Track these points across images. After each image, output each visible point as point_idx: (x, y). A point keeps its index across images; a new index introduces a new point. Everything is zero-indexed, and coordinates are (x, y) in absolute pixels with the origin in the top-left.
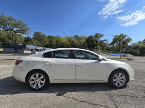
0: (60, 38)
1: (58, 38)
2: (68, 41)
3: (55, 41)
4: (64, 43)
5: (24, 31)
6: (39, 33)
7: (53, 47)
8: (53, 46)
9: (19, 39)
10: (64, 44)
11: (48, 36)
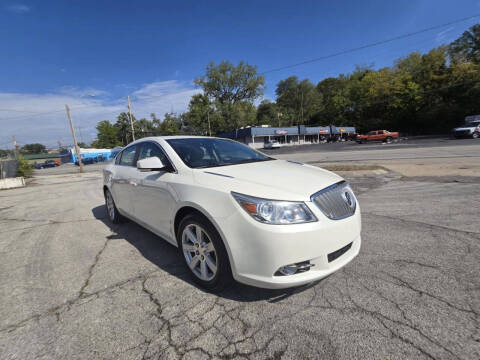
0: (368, 77)
1: (360, 79)
2: (413, 79)
3: (347, 93)
4: (387, 92)
5: (251, 91)
6: (290, 81)
7: (336, 119)
8: (337, 115)
9: (243, 114)
10: (386, 96)
11: (321, 84)
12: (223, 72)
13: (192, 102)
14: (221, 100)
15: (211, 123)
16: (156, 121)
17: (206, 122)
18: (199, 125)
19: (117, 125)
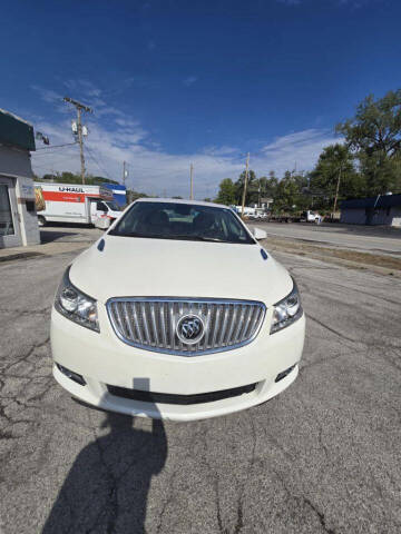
12: (387, 108)
13: (322, 157)
14: (369, 151)
15: (342, 184)
16: (273, 180)
17: (335, 182)
18: (323, 186)
19: (236, 184)
